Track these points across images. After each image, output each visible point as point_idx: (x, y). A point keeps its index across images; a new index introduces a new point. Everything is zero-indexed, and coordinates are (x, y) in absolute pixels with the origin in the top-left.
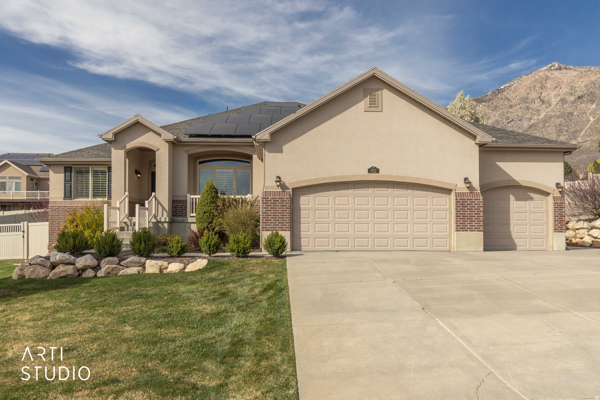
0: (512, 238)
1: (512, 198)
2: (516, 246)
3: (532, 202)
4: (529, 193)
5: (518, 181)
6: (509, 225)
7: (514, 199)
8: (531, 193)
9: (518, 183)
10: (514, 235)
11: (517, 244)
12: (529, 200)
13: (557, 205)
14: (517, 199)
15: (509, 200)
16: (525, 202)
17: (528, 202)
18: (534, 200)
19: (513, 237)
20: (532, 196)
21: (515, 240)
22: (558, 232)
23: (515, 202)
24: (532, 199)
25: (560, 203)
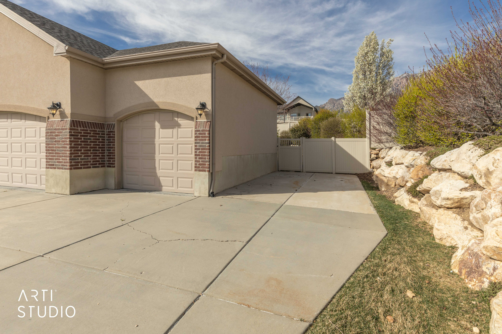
0: (157, 176)
1: (157, 125)
2: (162, 186)
3: (179, 129)
4: (176, 119)
5: (157, 103)
6: (153, 159)
7: (159, 127)
8: (178, 118)
9: (157, 106)
10: (159, 172)
11: (163, 183)
12: (176, 128)
13: (199, 134)
14: (163, 127)
15: (153, 128)
16: (172, 130)
17: (175, 130)
18: (182, 127)
19: (159, 175)
20: (179, 122)
21: (161, 178)
22: (200, 171)
23: (161, 130)
24: (179, 126)
25: (202, 131)
